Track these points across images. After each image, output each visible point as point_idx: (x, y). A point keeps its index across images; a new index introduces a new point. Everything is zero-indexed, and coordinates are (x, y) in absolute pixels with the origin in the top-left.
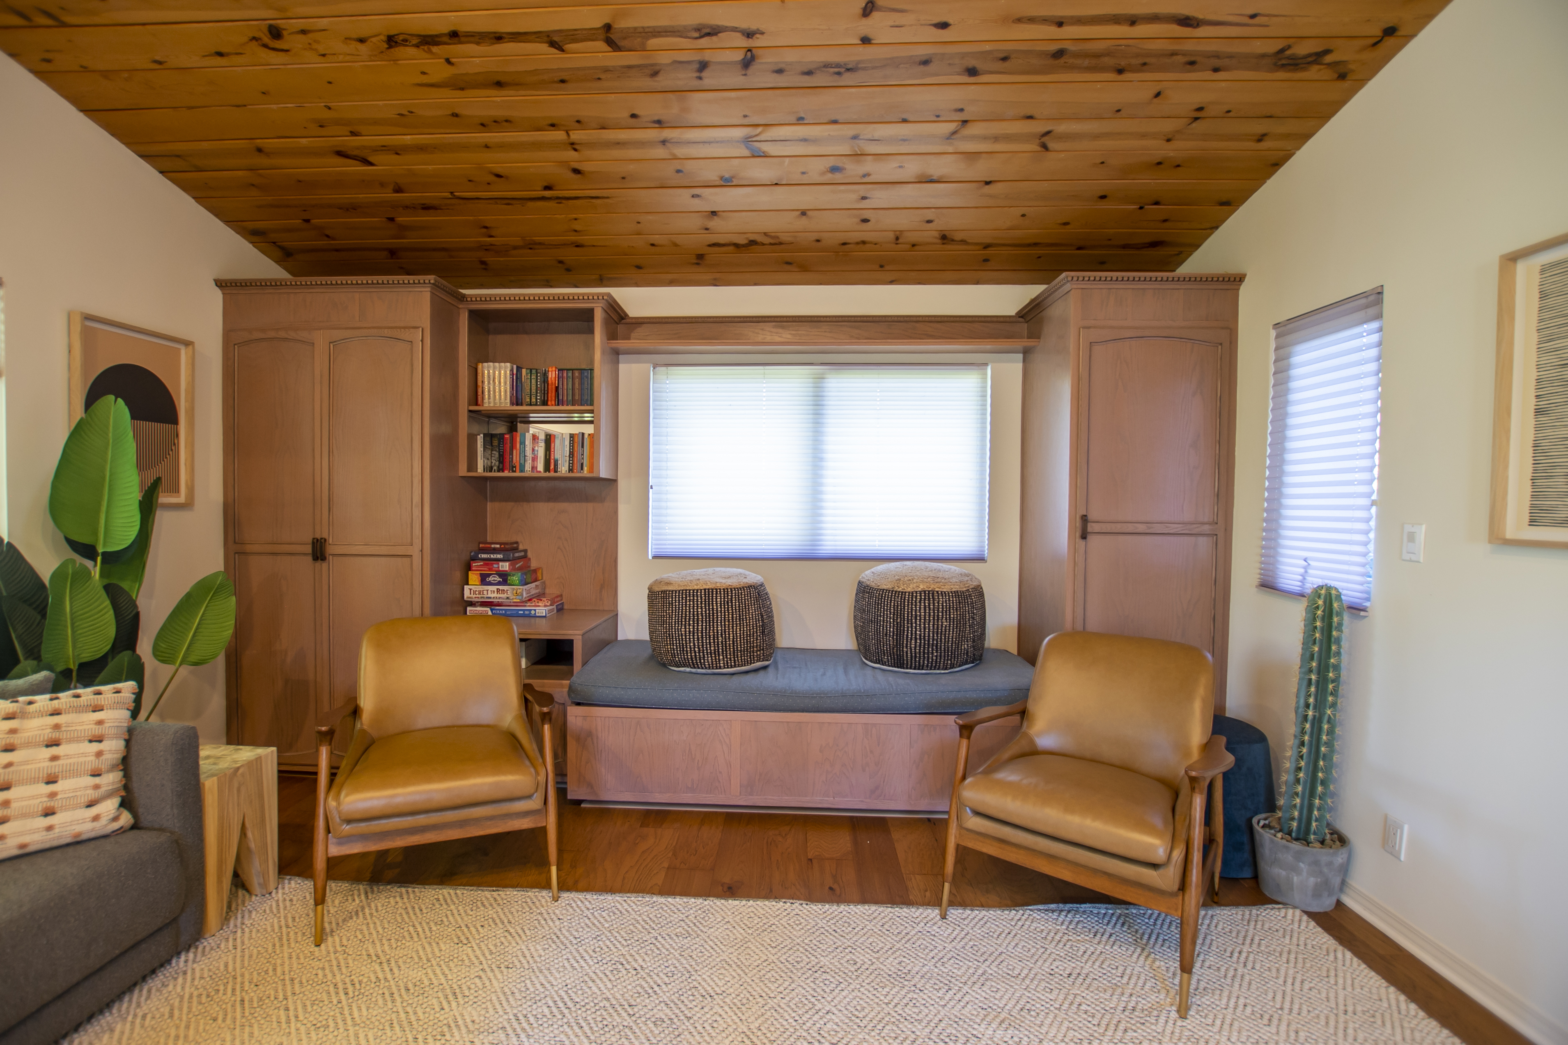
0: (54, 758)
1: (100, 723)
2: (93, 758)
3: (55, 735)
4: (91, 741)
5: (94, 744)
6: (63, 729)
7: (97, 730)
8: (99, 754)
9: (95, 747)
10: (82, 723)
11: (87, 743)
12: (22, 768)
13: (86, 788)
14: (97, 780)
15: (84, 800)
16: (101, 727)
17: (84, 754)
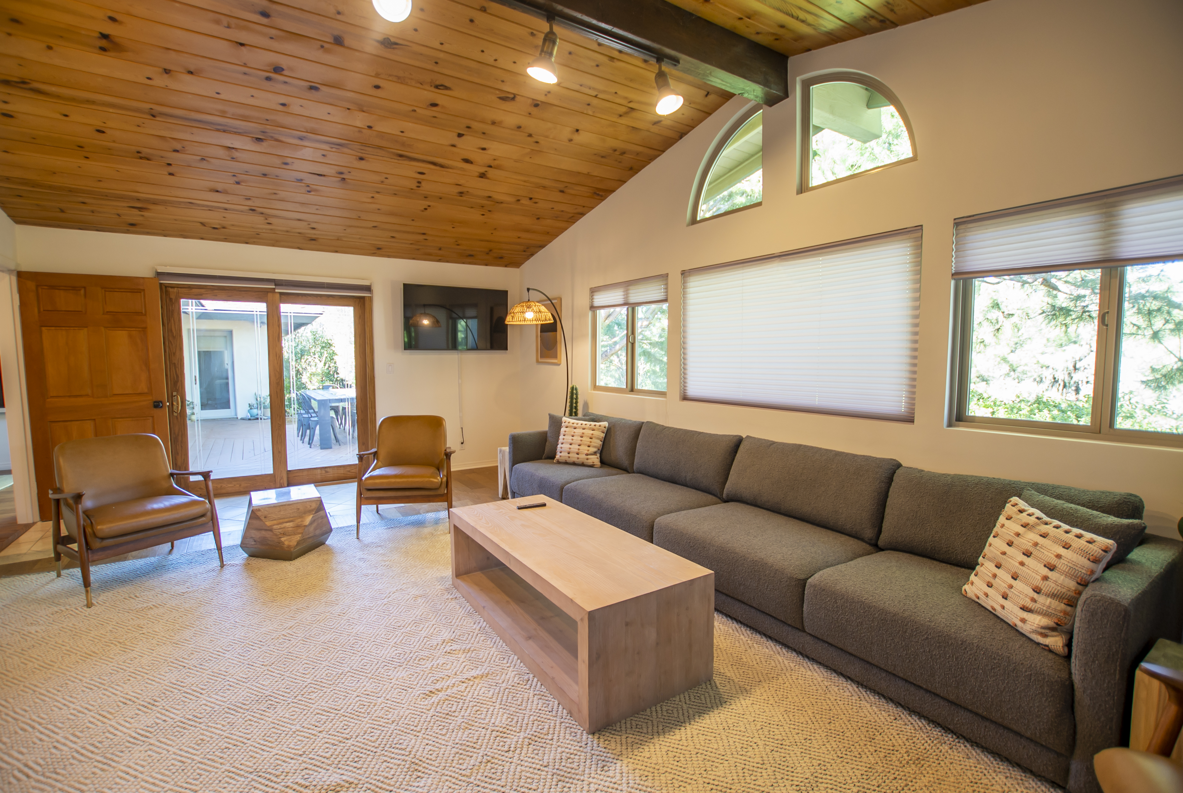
0: (1022, 564)
1: (1059, 556)
2: (1040, 578)
3: (1031, 549)
4: (1045, 566)
5: (1046, 569)
6: (1038, 548)
7: (1054, 561)
8: (1046, 578)
9: (1045, 571)
10: (1049, 550)
11: (1042, 566)
12: (1009, 559)
13: (1026, 595)
14: (1035, 595)
15: (1022, 603)
16: (1057, 560)
17: (1037, 573)
